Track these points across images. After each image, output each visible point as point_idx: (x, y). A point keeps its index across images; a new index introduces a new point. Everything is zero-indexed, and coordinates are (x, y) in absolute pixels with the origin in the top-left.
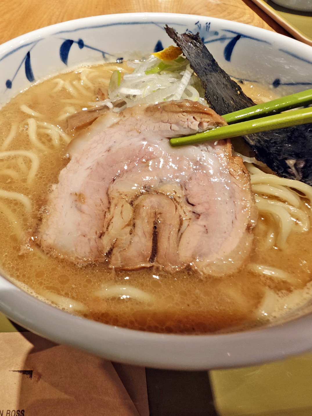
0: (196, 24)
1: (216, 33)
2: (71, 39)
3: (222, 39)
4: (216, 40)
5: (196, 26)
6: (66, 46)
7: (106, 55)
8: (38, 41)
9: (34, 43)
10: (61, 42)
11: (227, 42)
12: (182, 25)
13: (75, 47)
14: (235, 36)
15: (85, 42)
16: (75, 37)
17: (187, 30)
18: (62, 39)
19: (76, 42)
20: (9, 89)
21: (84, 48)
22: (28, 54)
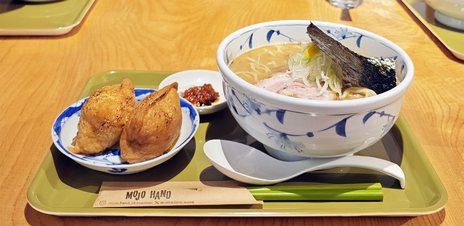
0: (340, 28)
1: (351, 34)
2: (273, 30)
3: (355, 36)
4: (352, 37)
5: (341, 29)
6: (271, 33)
7: (291, 40)
8: (258, 29)
9: (256, 30)
10: (269, 31)
11: (357, 38)
12: (333, 28)
13: (275, 34)
14: (360, 35)
15: (280, 32)
16: (276, 29)
17: (336, 31)
18: (269, 29)
19: (276, 31)
20: (240, 50)
21: (280, 35)
22: (252, 35)
